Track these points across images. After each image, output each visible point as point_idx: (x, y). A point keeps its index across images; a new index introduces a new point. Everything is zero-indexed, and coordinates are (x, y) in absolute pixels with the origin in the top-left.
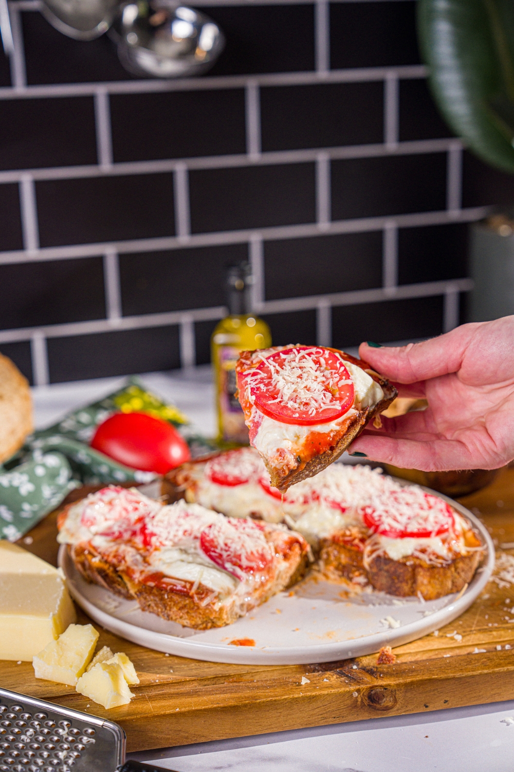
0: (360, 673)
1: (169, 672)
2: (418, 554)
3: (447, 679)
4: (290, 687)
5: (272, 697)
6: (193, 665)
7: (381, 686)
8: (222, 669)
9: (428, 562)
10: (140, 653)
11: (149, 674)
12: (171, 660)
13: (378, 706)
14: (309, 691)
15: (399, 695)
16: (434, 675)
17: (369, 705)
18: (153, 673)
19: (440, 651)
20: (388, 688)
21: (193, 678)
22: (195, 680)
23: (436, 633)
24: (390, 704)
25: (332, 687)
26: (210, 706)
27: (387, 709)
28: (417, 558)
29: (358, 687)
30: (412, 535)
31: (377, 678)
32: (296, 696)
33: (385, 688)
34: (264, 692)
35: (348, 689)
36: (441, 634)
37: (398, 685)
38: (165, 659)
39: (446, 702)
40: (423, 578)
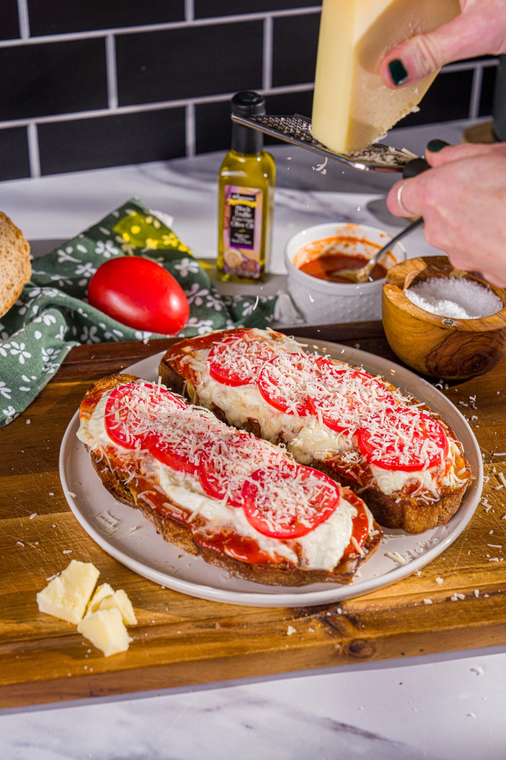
0: (344, 622)
1: (164, 611)
3: (424, 633)
4: (278, 636)
5: (259, 648)
6: (187, 602)
7: (362, 639)
8: (215, 609)
10: (137, 582)
11: (147, 612)
12: (166, 594)
13: (358, 655)
14: (295, 643)
15: (379, 646)
16: (412, 628)
17: (350, 655)
18: (150, 610)
19: (421, 595)
20: (369, 641)
21: (187, 619)
22: (188, 621)
23: (419, 573)
24: (369, 653)
25: (315, 638)
26: (201, 657)
27: (366, 657)
29: (340, 640)
30: (404, 468)
31: (358, 630)
32: (282, 648)
33: (365, 640)
34: (252, 642)
35: (330, 642)
36: (424, 574)
37: (378, 638)
38: (161, 592)
39: (421, 650)
40: (411, 515)
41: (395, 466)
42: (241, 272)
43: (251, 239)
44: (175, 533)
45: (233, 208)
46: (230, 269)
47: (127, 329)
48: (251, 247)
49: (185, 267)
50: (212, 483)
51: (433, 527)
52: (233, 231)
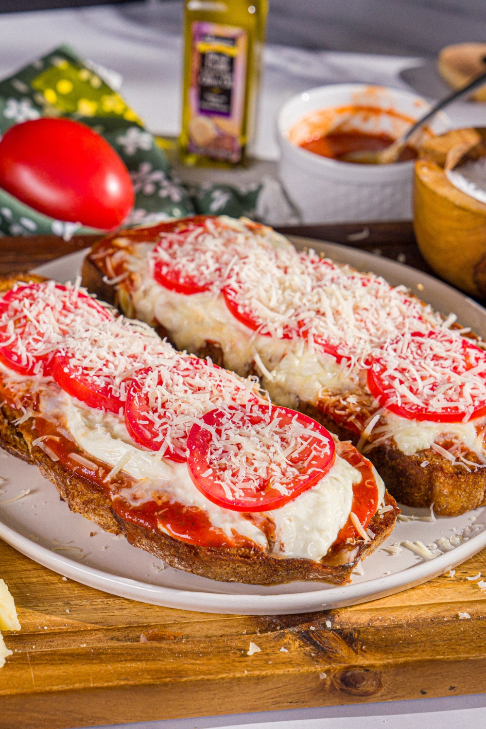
0: (334, 640)
1: (63, 613)
2: (438, 448)
3: (457, 661)
4: (232, 657)
5: (205, 674)
6: (99, 602)
7: (361, 667)
8: (140, 614)
9: (454, 463)
10: (27, 570)
11: (36, 613)
12: (68, 589)
13: (354, 691)
14: (257, 667)
15: (384, 678)
16: (438, 653)
17: (342, 690)
18: (41, 611)
19: (454, 605)
20: (372, 669)
21: (98, 626)
22: (99, 630)
23: (453, 574)
24: (371, 689)
25: (289, 663)
26: (115, 683)
27: (366, 694)
28: (438, 455)
29: (327, 667)
30: (434, 417)
31: (357, 653)
32: (238, 675)
33: (366, 669)
34: (192, 664)
35: (313, 669)
36: (459, 574)
37: (385, 666)
38: (61, 585)
39: (452, 688)
40: (443, 487)
41: (421, 415)
42: (213, 152)
43: (229, 102)
44: (85, 498)
45: (203, 56)
46: (197, 147)
47: (43, 219)
48: (227, 114)
49: (131, 140)
50: (144, 426)
51: (475, 508)
52: (203, 91)
